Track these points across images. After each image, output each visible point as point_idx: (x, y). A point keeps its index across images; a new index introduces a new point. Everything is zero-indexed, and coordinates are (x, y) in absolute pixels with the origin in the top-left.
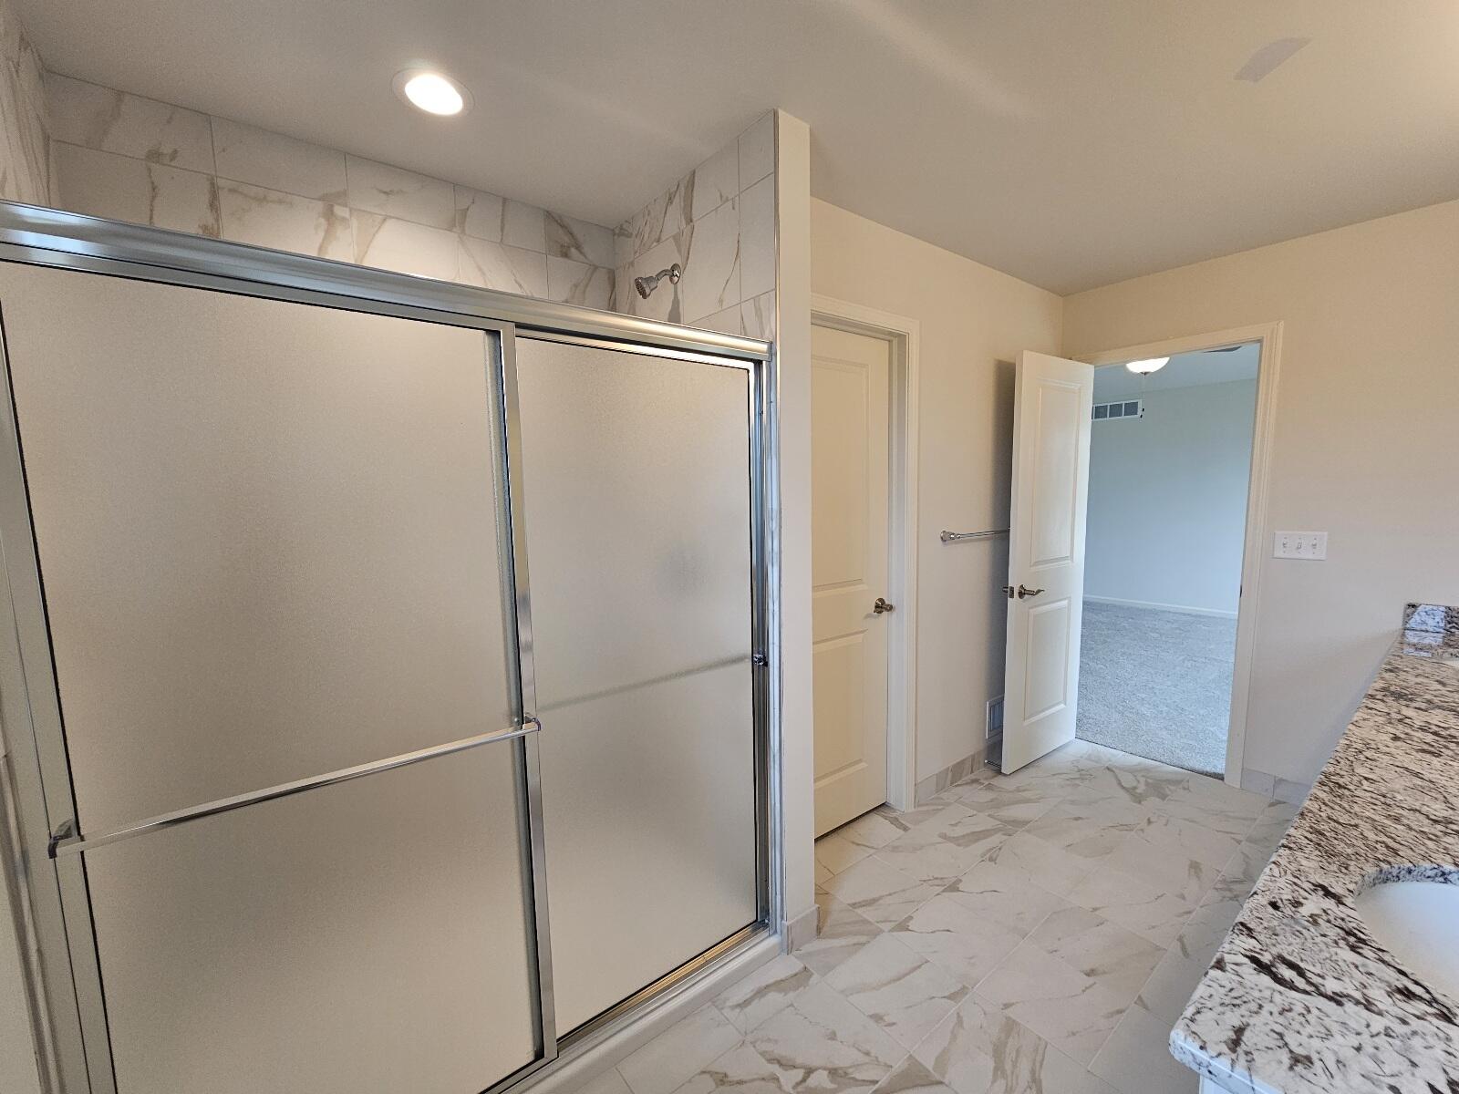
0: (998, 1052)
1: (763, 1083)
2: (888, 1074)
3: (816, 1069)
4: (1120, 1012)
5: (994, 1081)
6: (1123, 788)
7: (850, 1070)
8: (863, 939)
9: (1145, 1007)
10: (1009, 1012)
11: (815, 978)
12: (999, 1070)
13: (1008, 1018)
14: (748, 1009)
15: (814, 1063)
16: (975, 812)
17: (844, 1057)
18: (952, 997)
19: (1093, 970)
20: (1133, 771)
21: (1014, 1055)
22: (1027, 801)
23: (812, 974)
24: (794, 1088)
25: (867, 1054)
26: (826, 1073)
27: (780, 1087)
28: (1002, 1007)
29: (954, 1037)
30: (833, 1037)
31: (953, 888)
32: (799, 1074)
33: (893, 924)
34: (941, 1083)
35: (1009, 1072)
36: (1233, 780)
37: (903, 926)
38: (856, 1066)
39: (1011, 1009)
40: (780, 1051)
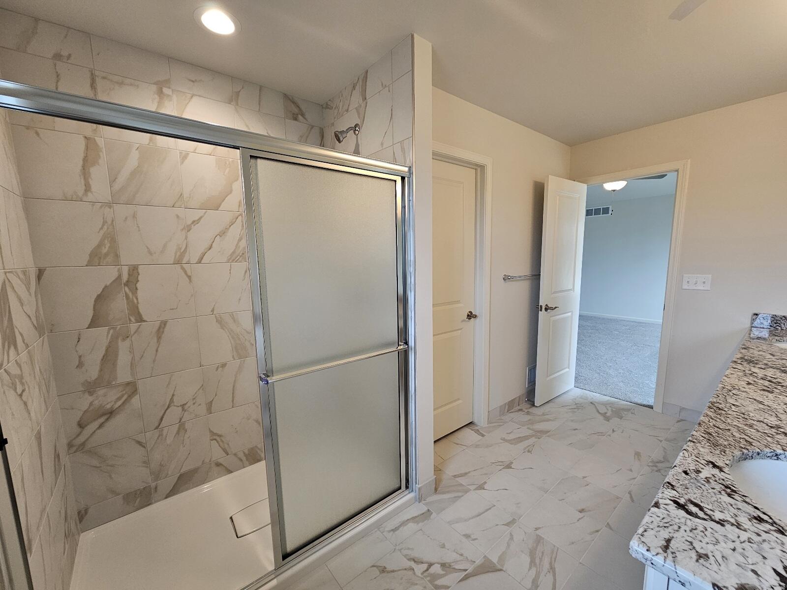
0: (532, 554)
1: (405, 571)
2: (473, 565)
3: (434, 564)
4: (597, 531)
5: (530, 568)
6: (600, 413)
7: (453, 564)
8: (460, 494)
9: (611, 528)
10: (538, 532)
11: (434, 515)
12: (532, 563)
13: (538, 536)
14: (396, 532)
15: (432, 560)
16: (520, 426)
17: (449, 557)
18: (508, 524)
19: (583, 510)
20: (605, 404)
21: (540, 555)
22: (548, 420)
23: (432, 513)
24: (422, 574)
25: (462, 555)
26: (439, 565)
27: (414, 573)
28: (534, 529)
29: (509, 545)
30: (443, 546)
31: (509, 466)
32: (425, 566)
33: (476, 486)
34: (501, 570)
35: (538, 564)
36: (658, 409)
37: (481, 487)
38: (456, 562)
39: (539, 530)
40: (415, 554)
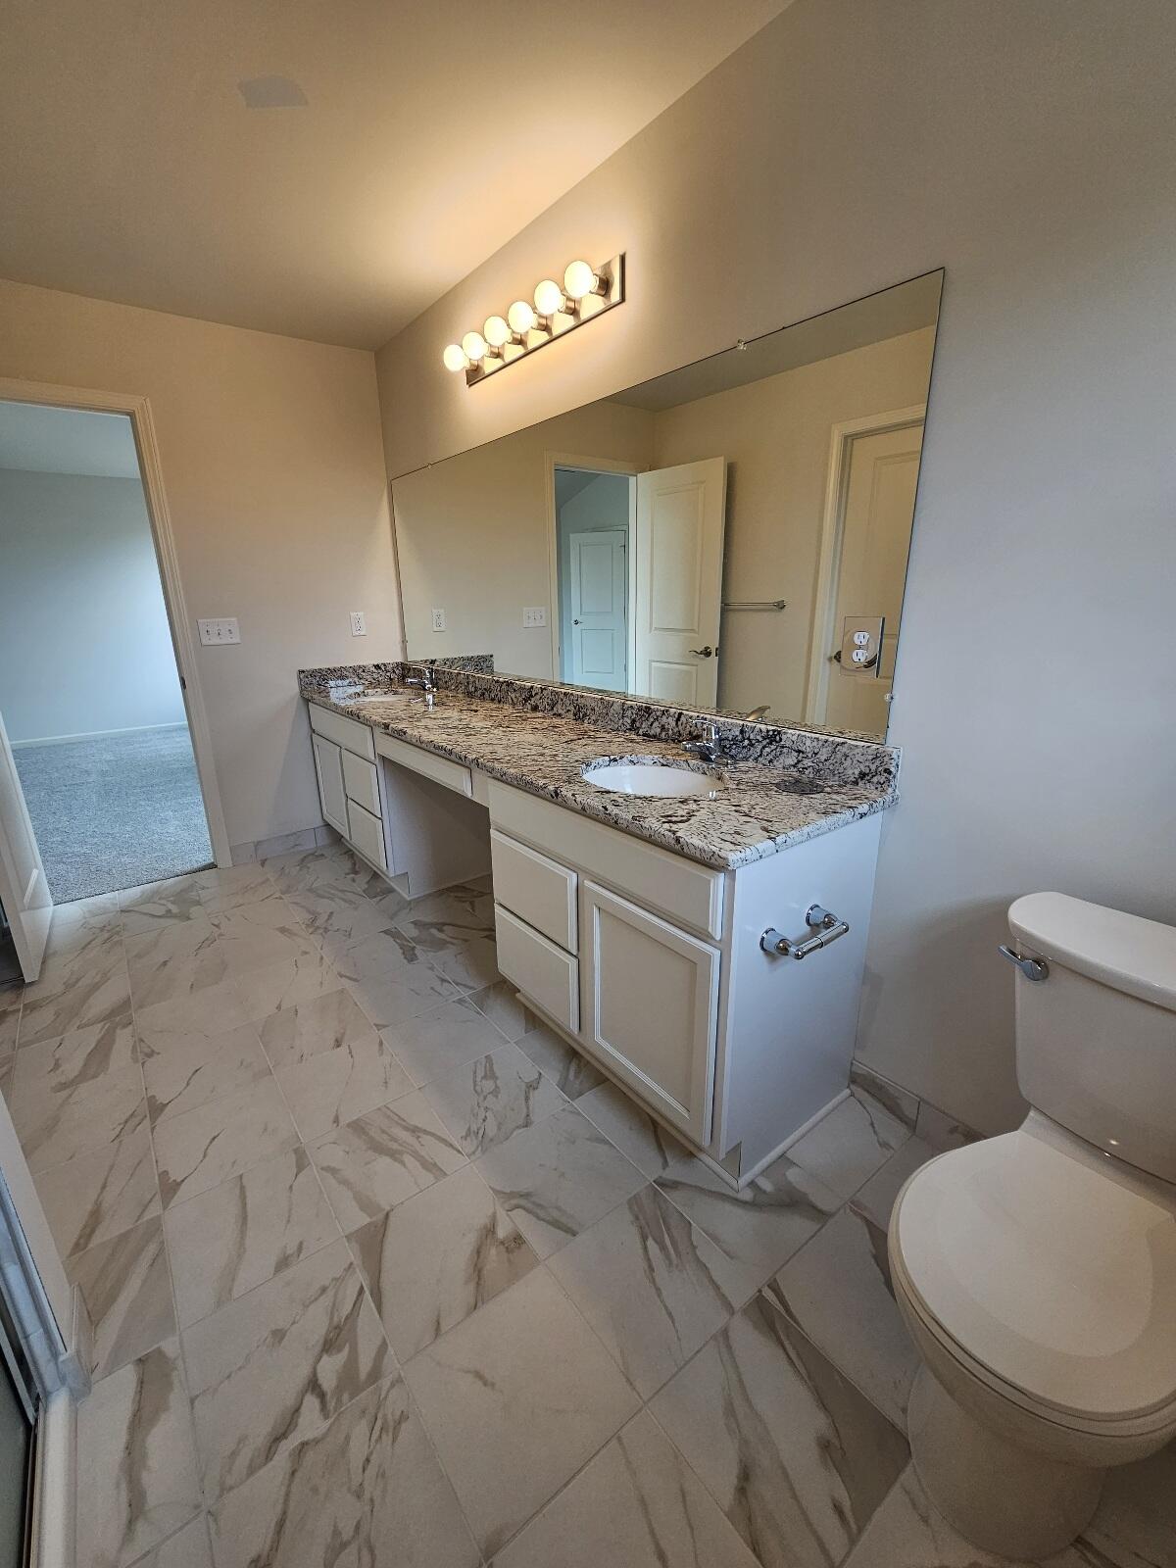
0: (379, 1149)
1: (298, 1475)
2: (358, 1270)
3: (315, 1373)
4: (381, 1043)
5: (402, 1163)
6: (160, 917)
7: (336, 1319)
8: (152, 1249)
9: (385, 1026)
10: (344, 1120)
11: (170, 1347)
12: (393, 1155)
13: (349, 1125)
15: (304, 1372)
17: (316, 1324)
18: (301, 1166)
19: (337, 1040)
20: (148, 899)
21: (385, 1137)
23: (159, 1351)
24: (326, 1417)
25: (324, 1290)
26: (325, 1358)
27: (317, 1441)
28: (335, 1125)
29: (345, 1182)
30: (279, 1335)
31: (155, 1109)
32: (311, 1402)
33: (158, 1197)
34: (387, 1214)
35: (400, 1148)
36: (225, 862)
37: (169, 1189)
38: (334, 1307)
39: (341, 1118)
40: (260, 1432)
